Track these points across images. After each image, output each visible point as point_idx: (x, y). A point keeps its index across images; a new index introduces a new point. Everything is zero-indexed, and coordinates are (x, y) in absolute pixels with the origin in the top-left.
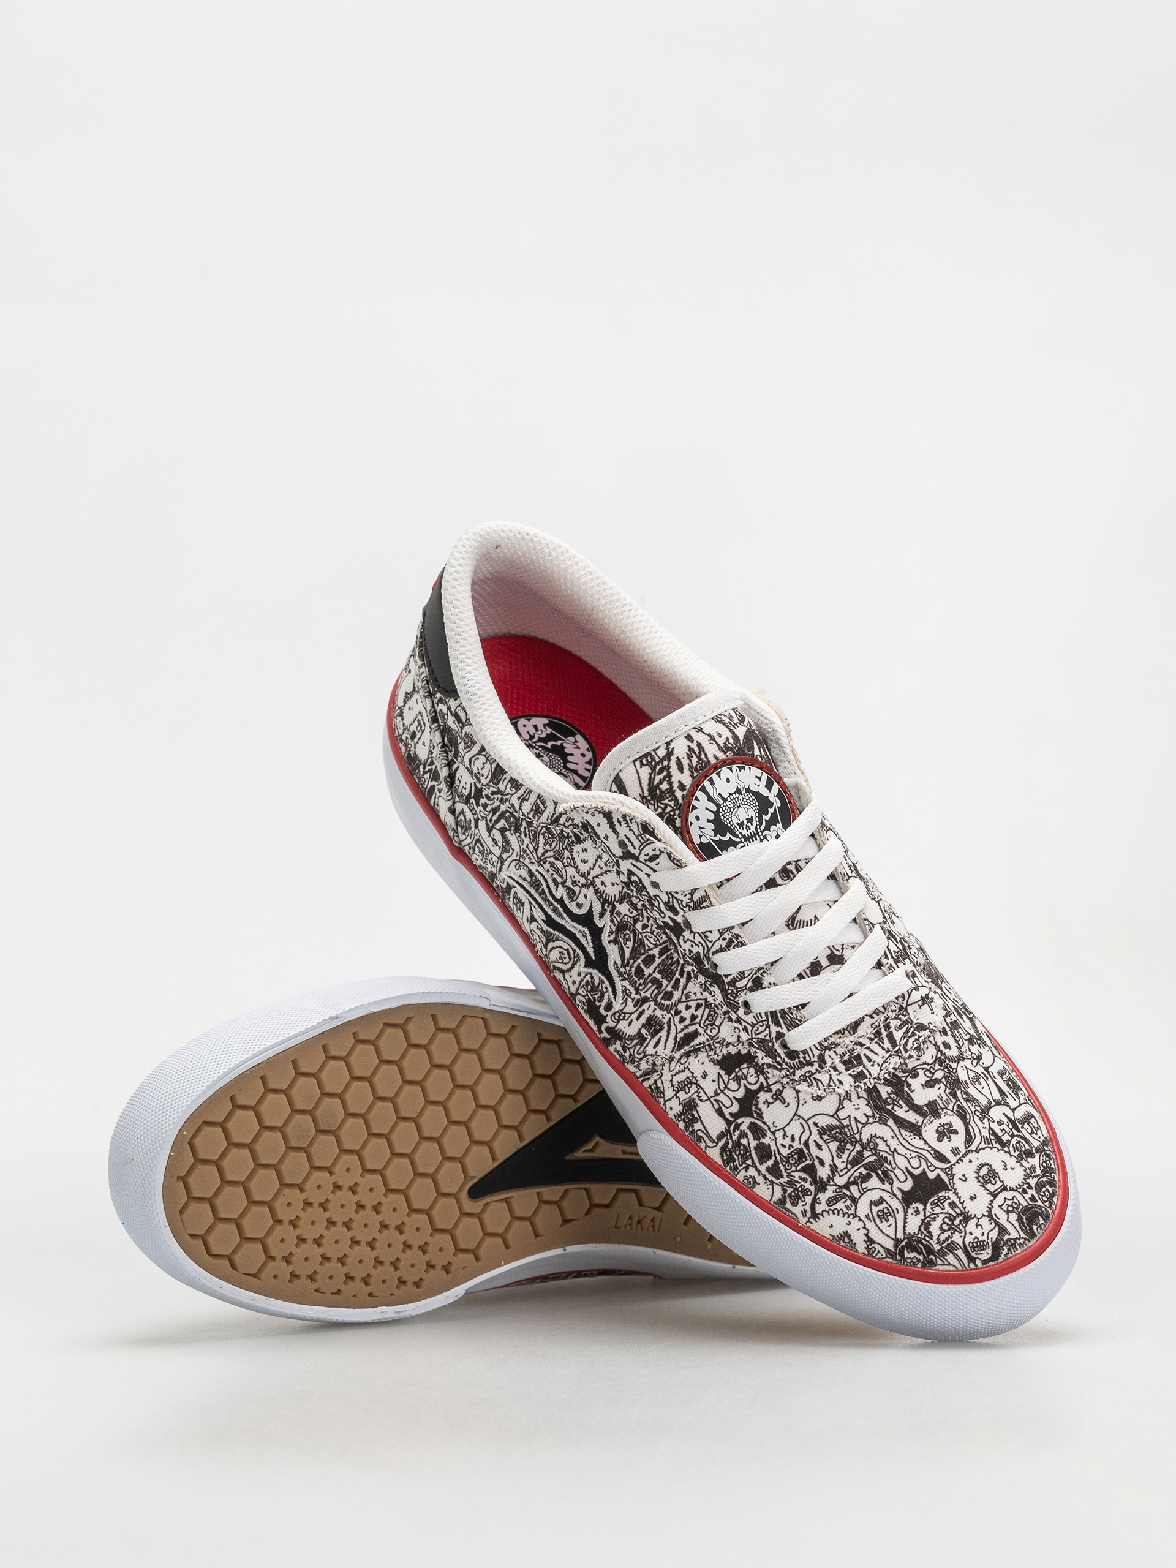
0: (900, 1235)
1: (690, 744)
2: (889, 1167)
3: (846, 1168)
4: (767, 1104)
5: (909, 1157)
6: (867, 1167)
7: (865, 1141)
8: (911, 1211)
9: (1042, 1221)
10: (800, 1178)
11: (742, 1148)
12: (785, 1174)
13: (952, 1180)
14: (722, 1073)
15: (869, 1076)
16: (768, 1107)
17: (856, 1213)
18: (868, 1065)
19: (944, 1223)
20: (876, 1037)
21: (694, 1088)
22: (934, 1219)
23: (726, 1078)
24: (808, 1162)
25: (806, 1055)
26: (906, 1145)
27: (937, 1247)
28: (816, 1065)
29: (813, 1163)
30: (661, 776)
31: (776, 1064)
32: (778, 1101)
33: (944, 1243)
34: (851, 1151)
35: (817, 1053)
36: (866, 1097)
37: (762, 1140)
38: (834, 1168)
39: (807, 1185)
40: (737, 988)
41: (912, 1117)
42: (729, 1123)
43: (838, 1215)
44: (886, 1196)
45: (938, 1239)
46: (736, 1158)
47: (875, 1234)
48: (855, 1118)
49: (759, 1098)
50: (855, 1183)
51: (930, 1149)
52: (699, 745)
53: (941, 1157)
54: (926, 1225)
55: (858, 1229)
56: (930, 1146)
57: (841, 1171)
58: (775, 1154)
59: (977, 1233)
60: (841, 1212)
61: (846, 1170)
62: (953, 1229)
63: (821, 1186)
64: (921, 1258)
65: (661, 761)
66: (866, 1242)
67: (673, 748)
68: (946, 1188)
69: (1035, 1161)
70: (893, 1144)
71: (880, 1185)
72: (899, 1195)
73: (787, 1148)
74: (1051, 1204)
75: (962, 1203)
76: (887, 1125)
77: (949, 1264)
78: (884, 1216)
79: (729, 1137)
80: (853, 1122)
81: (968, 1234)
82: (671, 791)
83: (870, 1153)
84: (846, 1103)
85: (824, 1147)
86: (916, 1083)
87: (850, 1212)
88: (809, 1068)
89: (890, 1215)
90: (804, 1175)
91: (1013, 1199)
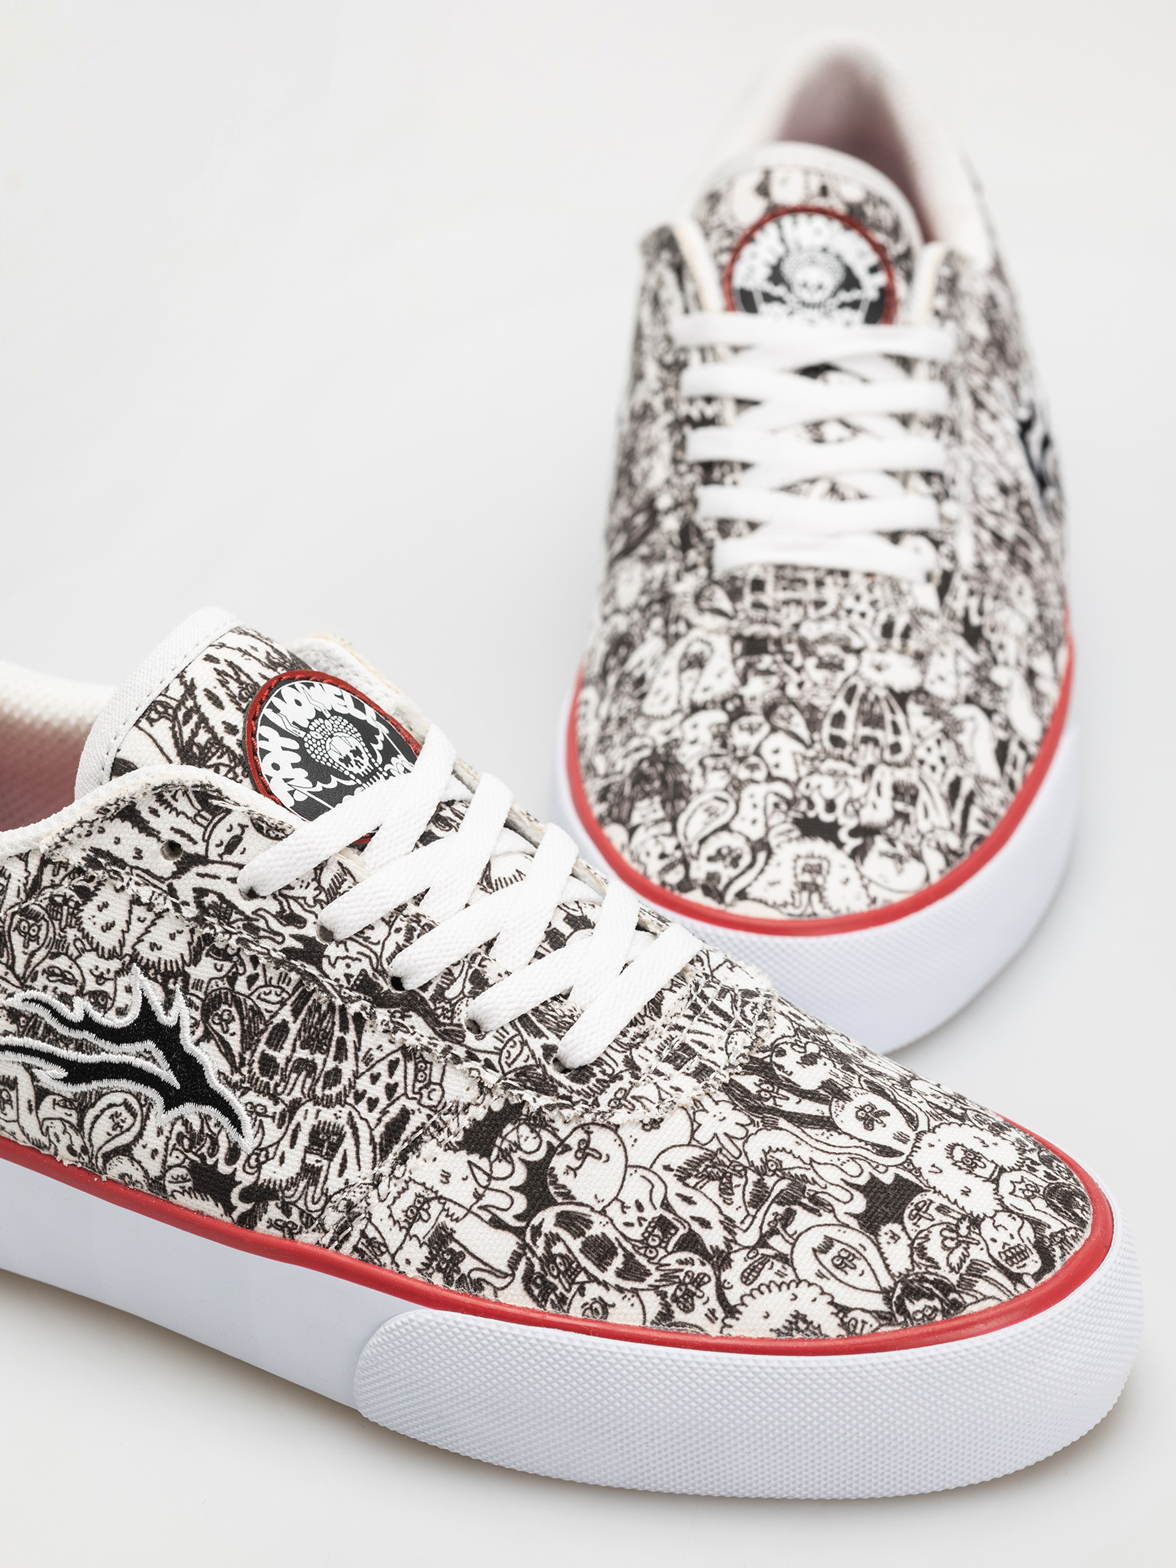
0: (887, 1282)
1: (217, 666)
2: (816, 1188)
3: (748, 1215)
4: (571, 1173)
5: (839, 1163)
6: (781, 1200)
7: (758, 1163)
8: (883, 1239)
9: (1081, 1203)
10: (681, 1262)
11: (558, 1260)
12: (651, 1268)
13: (921, 1175)
14: (475, 1158)
15: (715, 1068)
16: (576, 1175)
17: (797, 1276)
18: (704, 1053)
19: (946, 1238)
20: (696, 1013)
21: (435, 1207)
22: (927, 1238)
23: (484, 1163)
24: (682, 1231)
25: (605, 1067)
26: (824, 1147)
27: (954, 1278)
28: (627, 1076)
29: (690, 1230)
30: (192, 724)
31: (560, 1101)
32: (589, 1159)
33: (960, 1267)
34: (743, 1187)
35: (619, 1058)
36: (726, 1098)
37: (588, 1233)
38: (728, 1224)
39: (697, 1269)
40: (450, 1001)
41: (809, 1108)
42: (519, 1232)
43: (770, 1291)
44: (833, 1232)
45: (949, 1265)
46: (556, 1282)
47: (844, 1297)
48: (726, 1134)
49: (553, 1169)
50: (773, 1232)
51: (862, 1144)
52: (231, 664)
53: (886, 1151)
54: (918, 1249)
55: (814, 1300)
56: (860, 1140)
57: (742, 1222)
58: (620, 1245)
59: (1002, 1236)
60: (772, 1285)
61: (749, 1219)
62: (965, 1242)
63: (721, 1260)
64: (936, 1303)
65: (182, 702)
66: (837, 1315)
67: (192, 680)
68: (919, 1190)
70: (805, 1152)
71: (812, 1219)
72: (854, 1223)
73: (637, 1226)
74: (1074, 1179)
75: (955, 1203)
76: (781, 1129)
77: (985, 1298)
78: (845, 1263)
79: (529, 1255)
80: (725, 1141)
81: (990, 1243)
82: (216, 741)
83: (775, 1178)
84: (700, 1117)
85: (696, 1196)
86: (790, 1061)
87: (787, 1280)
88: (617, 1085)
89: (854, 1257)
90: (684, 1255)
91: (1023, 1181)
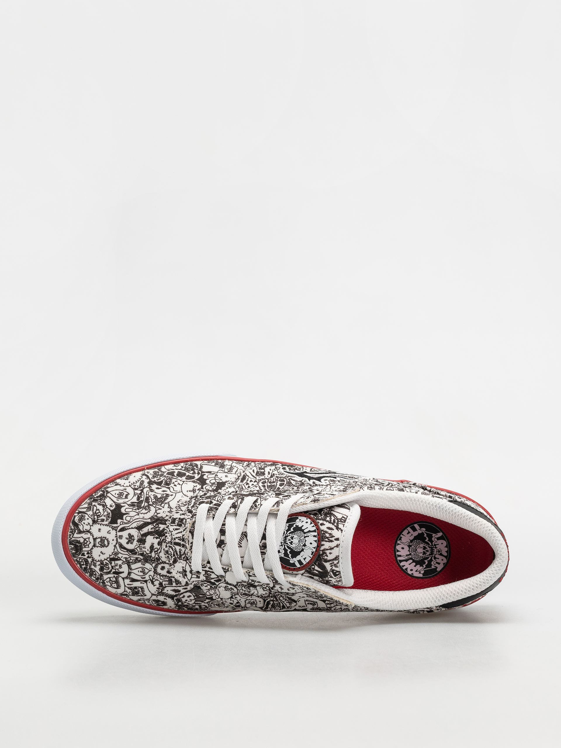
0: (109, 495)
1: (335, 538)
2: (134, 508)
3: (148, 495)
4: (195, 486)
5: (132, 518)
6: (142, 501)
7: (151, 507)
8: (114, 504)
9: (74, 552)
10: (160, 479)
11: (190, 470)
12: (166, 475)
13: (112, 528)
14: (221, 481)
15: (171, 524)
16: (194, 486)
17: (131, 487)
18: (175, 527)
19: (99, 512)
20: (183, 538)
21: (226, 471)
22: (103, 510)
23: (218, 481)
24: (163, 485)
25: (196, 507)
26: (137, 520)
27: (93, 504)
28: (190, 508)
29: (160, 486)
30: (332, 520)
31: (204, 496)
32: (192, 490)
33: (93, 507)
34: (152, 499)
35: (194, 511)
36: (165, 518)
37: (185, 477)
38: (152, 491)
39: (155, 479)
40: (239, 499)
41: (145, 530)
42: (202, 472)
43: (136, 481)
44: (126, 500)
45: (96, 506)
46: (189, 467)
47: (118, 487)
48: (161, 509)
49: (200, 485)
50: (141, 494)
51: (129, 528)
52: (332, 541)
53: (123, 530)
54: (104, 506)
55: (124, 484)
56: (130, 528)
57: (149, 492)
58: (176, 477)
59: (86, 522)
60: (136, 482)
61: (147, 494)
62: (95, 514)
63: (150, 483)
64: (95, 496)
65: (338, 524)
66: (118, 483)
67: (338, 531)
68: (111, 523)
69: (97, 569)
70: (141, 516)
71: (132, 501)
72: (122, 505)
73: (174, 482)
74: (78, 562)
75: (101, 524)
76: (149, 518)
77: (85, 504)
78: (120, 495)
79: (198, 469)
80: (161, 507)
81: (88, 518)
82: (324, 520)
83: (145, 505)
84: (169, 509)
85: (162, 493)
86: (156, 541)
87: (133, 485)
88: (191, 505)
89: (119, 497)
90: (160, 480)
91: (88, 546)
